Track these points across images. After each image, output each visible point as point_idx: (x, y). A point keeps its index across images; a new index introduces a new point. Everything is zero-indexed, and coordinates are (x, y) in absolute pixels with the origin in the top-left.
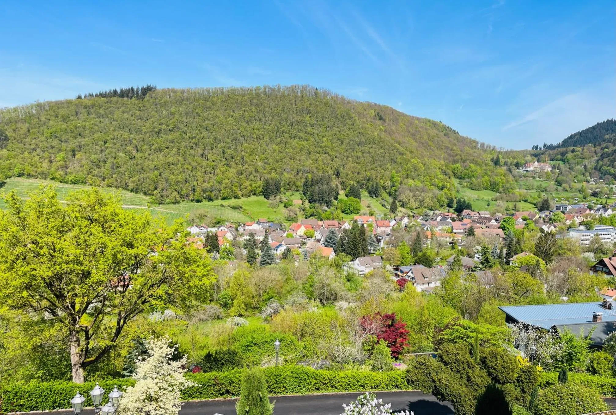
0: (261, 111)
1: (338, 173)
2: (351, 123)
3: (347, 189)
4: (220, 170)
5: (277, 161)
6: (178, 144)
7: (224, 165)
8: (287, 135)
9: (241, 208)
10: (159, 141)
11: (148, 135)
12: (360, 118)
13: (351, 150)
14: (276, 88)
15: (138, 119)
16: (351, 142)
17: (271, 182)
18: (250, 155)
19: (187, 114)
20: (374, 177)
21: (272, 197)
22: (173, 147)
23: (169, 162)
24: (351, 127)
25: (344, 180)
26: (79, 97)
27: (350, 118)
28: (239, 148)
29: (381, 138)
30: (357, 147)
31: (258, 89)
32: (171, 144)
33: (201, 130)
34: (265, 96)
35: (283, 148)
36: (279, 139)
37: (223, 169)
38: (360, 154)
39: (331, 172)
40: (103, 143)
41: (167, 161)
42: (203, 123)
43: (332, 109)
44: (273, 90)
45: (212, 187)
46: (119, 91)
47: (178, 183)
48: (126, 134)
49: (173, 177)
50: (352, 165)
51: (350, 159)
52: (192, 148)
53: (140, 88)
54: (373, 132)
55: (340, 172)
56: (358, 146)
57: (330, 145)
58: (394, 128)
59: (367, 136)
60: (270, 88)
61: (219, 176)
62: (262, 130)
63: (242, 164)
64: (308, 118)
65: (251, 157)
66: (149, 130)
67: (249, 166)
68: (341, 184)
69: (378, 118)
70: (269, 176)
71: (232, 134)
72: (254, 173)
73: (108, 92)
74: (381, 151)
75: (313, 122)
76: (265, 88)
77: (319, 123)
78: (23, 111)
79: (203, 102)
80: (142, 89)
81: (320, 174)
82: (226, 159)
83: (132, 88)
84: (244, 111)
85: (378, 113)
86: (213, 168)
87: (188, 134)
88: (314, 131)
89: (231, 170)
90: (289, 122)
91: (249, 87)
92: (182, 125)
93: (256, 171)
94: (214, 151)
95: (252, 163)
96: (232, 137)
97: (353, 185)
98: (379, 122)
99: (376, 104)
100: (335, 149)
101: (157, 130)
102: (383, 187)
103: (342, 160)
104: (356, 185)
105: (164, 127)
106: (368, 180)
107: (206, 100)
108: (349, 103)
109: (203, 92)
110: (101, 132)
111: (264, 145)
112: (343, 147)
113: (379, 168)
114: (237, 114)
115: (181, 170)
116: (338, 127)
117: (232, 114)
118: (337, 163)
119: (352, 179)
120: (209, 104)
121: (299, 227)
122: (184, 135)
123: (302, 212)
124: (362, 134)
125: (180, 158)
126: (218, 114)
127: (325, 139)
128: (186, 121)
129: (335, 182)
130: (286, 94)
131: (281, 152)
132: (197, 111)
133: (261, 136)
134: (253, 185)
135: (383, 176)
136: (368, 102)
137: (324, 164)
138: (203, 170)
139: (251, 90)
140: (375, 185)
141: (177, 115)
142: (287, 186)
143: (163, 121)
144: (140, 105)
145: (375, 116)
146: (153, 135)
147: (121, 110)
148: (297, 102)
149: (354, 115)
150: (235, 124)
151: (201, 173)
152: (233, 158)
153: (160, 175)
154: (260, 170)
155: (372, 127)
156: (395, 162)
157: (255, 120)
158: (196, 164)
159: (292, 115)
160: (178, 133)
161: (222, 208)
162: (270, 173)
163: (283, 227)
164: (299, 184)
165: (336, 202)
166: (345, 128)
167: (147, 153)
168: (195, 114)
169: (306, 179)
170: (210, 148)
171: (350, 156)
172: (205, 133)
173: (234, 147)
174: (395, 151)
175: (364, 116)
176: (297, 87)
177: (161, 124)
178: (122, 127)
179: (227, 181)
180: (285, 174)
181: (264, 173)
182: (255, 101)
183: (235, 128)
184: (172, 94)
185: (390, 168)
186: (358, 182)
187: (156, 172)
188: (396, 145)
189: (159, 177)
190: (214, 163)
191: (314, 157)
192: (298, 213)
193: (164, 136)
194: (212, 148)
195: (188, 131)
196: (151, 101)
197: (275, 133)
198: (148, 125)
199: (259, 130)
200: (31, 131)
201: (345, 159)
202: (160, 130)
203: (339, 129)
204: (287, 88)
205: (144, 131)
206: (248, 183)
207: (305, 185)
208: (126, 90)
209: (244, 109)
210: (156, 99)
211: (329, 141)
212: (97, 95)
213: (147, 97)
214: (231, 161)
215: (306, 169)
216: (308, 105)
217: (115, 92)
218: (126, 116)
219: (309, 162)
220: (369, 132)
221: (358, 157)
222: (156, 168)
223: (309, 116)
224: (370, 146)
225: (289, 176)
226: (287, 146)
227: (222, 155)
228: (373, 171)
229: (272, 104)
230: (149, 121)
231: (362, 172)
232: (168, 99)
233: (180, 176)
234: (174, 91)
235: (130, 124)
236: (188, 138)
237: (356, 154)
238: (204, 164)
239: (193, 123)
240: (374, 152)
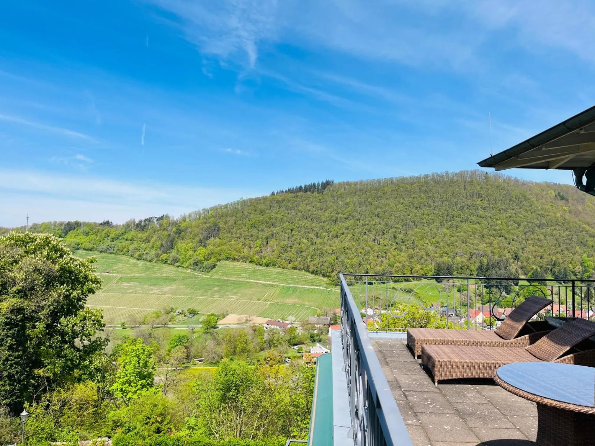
0: (430, 197)
1: (516, 256)
2: (528, 205)
3: (529, 275)
4: (391, 253)
5: (448, 245)
6: (352, 231)
7: (395, 249)
8: (459, 219)
9: (412, 291)
10: (336, 228)
11: (326, 223)
12: (537, 200)
13: (529, 233)
14: (444, 174)
15: (318, 210)
16: (530, 224)
17: (443, 266)
18: (421, 239)
19: (360, 203)
20: (561, 261)
21: (445, 282)
22: (347, 233)
23: (344, 247)
24: (528, 209)
25: (525, 264)
26: (273, 194)
27: (526, 199)
28: (410, 232)
29: (565, 219)
30: (537, 229)
31: (426, 176)
32: (347, 231)
33: (373, 217)
34: (433, 184)
35: (455, 232)
36: (450, 223)
37: (395, 253)
38: (542, 237)
39: (508, 256)
40: (290, 231)
41: (343, 246)
42: (374, 211)
43: (505, 192)
44: (442, 177)
45: (384, 270)
46: (303, 187)
47: (352, 266)
48: (309, 223)
49: (349, 261)
50: (533, 249)
51: (530, 242)
52: (365, 233)
53: (320, 184)
54: (555, 213)
55: (519, 256)
56: (539, 227)
57: (505, 228)
58: (580, 208)
59: (549, 218)
60: (437, 175)
61: (391, 260)
62: (432, 215)
63: (412, 248)
64: (479, 202)
65: (421, 241)
66: (328, 219)
67: (420, 249)
68: (521, 268)
69: (559, 198)
70: (441, 260)
71: (403, 220)
72: (425, 257)
73: (295, 188)
74: (567, 233)
75: (485, 205)
76: (433, 175)
77: (491, 205)
78: (231, 207)
79: (375, 192)
80: (322, 183)
81: (496, 257)
82: (397, 243)
83: (314, 184)
84: (414, 198)
85: (559, 194)
86: (385, 252)
87: (362, 222)
88: (486, 214)
89: (403, 254)
90: (459, 206)
91: (417, 175)
92: (356, 214)
93: (427, 254)
94: (385, 236)
95: (423, 247)
96: (403, 223)
97: (537, 270)
98: (561, 203)
99: (555, 184)
100: (511, 231)
101: (334, 218)
102: (573, 272)
103: (521, 243)
104: (539, 270)
105: (340, 215)
106: (554, 265)
107: (377, 190)
108: (523, 184)
109: (375, 183)
110: (289, 222)
111: (434, 230)
112: (521, 229)
113: (566, 252)
114: (406, 201)
115: (355, 254)
116: (513, 209)
117: (402, 201)
118: (515, 246)
119: (534, 263)
120: (380, 193)
121: (476, 314)
122: (357, 222)
123: (478, 297)
124: (543, 216)
125: (354, 243)
126: (388, 203)
127: (499, 222)
128: (359, 209)
129: (514, 267)
130: (455, 180)
131: (452, 236)
132: (369, 200)
133: (431, 221)
134: (424, 269)
135: (572, 260)
136: (546, 182)
137: (500, 247)
138: (376, 254)
139: (420, 178)
140: (562, 271)
141: (351, 206)
142: (460, 270)
143: (339, 211)
144: (320, 198)
145: (556, 196)
146: (331, 223)
147: (304, 203)
148: (467, 187)
149: (531, 197)
150: (405, 210)
151: (374, 257)
152: (403, 242)
153: (337, 259)
154: (432, 254)
155: (554, 208)
156: (585, 245)
157: (425, 205)
158: (369, 249)
159: (462, 199)
160: (353, 221)
161: (394, 291)
162: (441, 257)
163: (458, 312)
164: (473, 268)
165: (517, 287)
166: (521, 209)
167: (326, 238)
168: (367, 203)
169: (480, 262)
170: (381, 233)
171: (530, 238)
172: (377, 220)
173: (403, 232)
174: (584, 233)
175: (542, 197)
176: (466, 173)
177: (338, 213)
178: (305, 217)
179: (398, 264)
180: (458, 258)
181: (435, 257)
182: (424, 188)
183: (406, 214)
184: (346, 187)
185: (579, 251)
186: (541, 267)
187: (334, 256)
188: (585, 226)
189: (336, 261)
190: (386, 248)
191: (488, 241)
192: (474, 298)
193: (340, 224)
194: (384, 234)
195: (362, 218)
196: (329, 194)
197: (445, 217)
198: (326, 214)
199: (428, 215)
200: (237, 223)
201: (524, 242)
202: (337, 219)
203: (514, 211)
204: (456, 175)
205: (323, 219)
206: (419, 267)
207: (480, 269)
208: (309, 186)
209: (413, 196)
210: (333, 192)
211: (504, 223)
212: (286, 191)
213: (326, 191)
214: (401, 245)
215: (481, 252)
216: (479, 189)
217: (301, 187)
218: (308, 207)
219: (482, 246)
220: (550, 214)
221: (539, 240)
222: (333, 252)
223: (480, 199)
224: (553, 228)
225: (462, 260)
226: (459, 230)
227: (393, 240)
228: (559, 255)
229: (441, 191)
230: (328, 211)
231: (545, 256)
232: (344, 192)
233: (355, 260)
234: (348, 184)
235: (312, 214)
236: (361, 224)
237: (537, 237)
238: (376, 248)
239: (365, 211)
240: (558, 235)
